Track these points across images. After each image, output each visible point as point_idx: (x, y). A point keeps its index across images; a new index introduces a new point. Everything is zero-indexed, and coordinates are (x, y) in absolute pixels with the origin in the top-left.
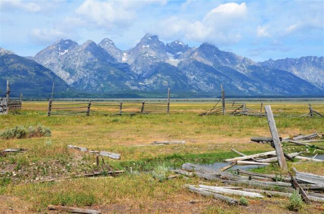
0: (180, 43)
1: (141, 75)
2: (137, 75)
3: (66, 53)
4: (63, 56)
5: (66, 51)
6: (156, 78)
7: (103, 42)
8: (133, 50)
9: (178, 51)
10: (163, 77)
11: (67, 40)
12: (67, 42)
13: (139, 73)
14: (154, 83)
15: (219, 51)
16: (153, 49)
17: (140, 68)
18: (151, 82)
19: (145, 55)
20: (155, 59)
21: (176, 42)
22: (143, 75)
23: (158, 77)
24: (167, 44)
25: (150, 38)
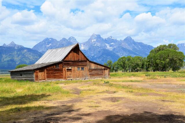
0: (112, 38)
1: (93, 56)
2: (91, 56)
3: (51, 46)
4: (49, 47)
5: (50, 44)
6: (103, 58)
7: (70, 38)
8: (87, 42)
9: (111, 42)
10: (107, 57)
11: (50, 39)
12: (50, 40)
13: (92, 55)
14: (102, 60)
15: (135, 42)
16: (98, 42)
17: (92, 53)
18: (101, 60)
19: (94, 45)
20: (100, 47)
21: (110, 38)
22: (94, 56)
23: (104, 57)
24: (105, 39)
25: (96, 36)
